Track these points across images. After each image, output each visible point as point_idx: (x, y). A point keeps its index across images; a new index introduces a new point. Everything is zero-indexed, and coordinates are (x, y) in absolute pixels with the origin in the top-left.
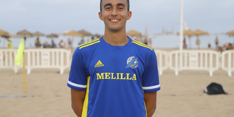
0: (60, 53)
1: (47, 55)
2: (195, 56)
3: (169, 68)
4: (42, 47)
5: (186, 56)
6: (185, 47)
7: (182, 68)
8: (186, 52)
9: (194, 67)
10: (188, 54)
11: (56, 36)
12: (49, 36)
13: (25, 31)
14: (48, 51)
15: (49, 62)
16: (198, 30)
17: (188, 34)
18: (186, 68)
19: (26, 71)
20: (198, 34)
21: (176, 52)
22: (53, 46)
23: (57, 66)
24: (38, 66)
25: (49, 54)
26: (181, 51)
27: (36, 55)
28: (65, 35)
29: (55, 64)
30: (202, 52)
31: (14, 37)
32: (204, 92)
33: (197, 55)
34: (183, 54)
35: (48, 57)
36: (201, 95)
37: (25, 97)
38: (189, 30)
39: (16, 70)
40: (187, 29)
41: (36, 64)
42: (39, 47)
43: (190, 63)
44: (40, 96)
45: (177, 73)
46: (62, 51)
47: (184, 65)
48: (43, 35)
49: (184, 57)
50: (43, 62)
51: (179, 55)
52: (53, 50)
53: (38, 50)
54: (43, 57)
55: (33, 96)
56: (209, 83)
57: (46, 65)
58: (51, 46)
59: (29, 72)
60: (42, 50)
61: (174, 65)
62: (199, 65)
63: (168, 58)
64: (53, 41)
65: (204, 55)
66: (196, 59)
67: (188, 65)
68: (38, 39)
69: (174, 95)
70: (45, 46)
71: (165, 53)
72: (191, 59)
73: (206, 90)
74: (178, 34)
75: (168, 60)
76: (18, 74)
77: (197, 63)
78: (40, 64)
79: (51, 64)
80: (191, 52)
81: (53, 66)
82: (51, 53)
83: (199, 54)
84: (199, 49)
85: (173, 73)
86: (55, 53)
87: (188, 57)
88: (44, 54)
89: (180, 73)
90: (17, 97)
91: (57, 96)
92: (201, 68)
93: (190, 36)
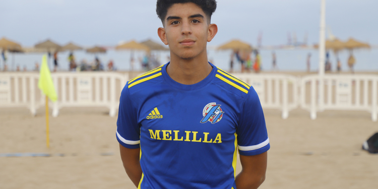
0: (109, 80)
1: (86, 83)
2: (346, 85)
3: (299, 107)
4: (78, 69)
5: (330, 84)
6: (328, 68)
7: (322, 106)
8: (330, 77)
9: (344, 104)
10: (334, 81)
11: (103, 50)
12: (90, 51)
13: (48, 41)
14: (88, 76)
15: (90, 95)
16: (351, 40)
17: (334, 47)
18: (330, 106)
19: (50, 111)
20: (352, 46)
21: (313, 78)
22: (98, 67)
23: (105, 103)
24: (72, 103)
25: (90, 81)
26: (322, 76)
27: (67, 83)
28: (118, 48)
29: (101, 99)
30: (358, 78)
31: (31, 52)
32: (363, 148)
33: (350, 83)
34: (326, 82)
35: (89, 87)
36: (356, 155)
37: (48, 156)
38: (336, 40)
39: (33, 110)
40: (331, 37)
41: (68, 99)
42: (74, 69)
43: (338, 98)
44: (74, 155)
45: (314, 116)
46: (113, 76)
47: (326, 101)
48: (80, 49)
49: (326, 87)
50: (79, 95)
51: (318, 83)
52: (97, 75)
53: (72, 75)
54: (80, 87)
55: (62, 155)
56: (370, 133)
57: (84, 101)
58: (94, 68)
59: (55, 113)
60: (78, 75)
61: (308, 101)
62: (353, 102)
63: (299, 89)
64: (97, 60)
65: (362, 82)
66: (348, 90)
67: (334, 101)
68: (71, 55)
69: (309, 154)
70: (84, 68)
71: (293, 79)
72: (339, 90)
73: (366, 146)
74: (316, 47)
75: (299, 92)
76: (36, 115)
77: (349, 98)
78: (75, 98)
79: (94, 98)
80: (339, 78)
81: (98, 103)
82: (94, 80)
83: (354, 82)
84: (353, 72)
85: (308, 114)
86: (101, 79)
87: (334, 87)
88: (81, 82)
89: (319, 114)
90: (34, 156)
91: (105, 155)
92: (358, 106)
93: (337, 50)
